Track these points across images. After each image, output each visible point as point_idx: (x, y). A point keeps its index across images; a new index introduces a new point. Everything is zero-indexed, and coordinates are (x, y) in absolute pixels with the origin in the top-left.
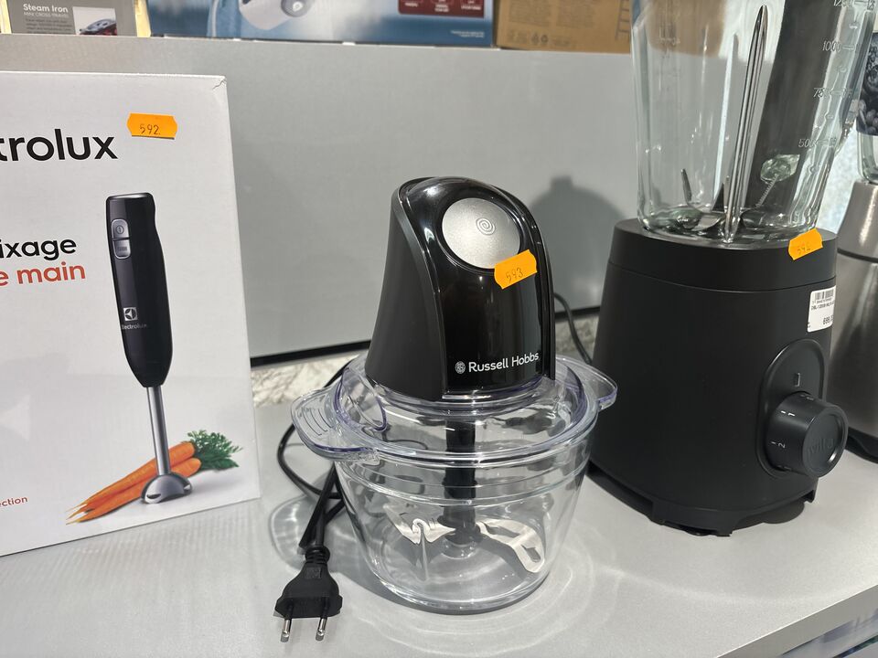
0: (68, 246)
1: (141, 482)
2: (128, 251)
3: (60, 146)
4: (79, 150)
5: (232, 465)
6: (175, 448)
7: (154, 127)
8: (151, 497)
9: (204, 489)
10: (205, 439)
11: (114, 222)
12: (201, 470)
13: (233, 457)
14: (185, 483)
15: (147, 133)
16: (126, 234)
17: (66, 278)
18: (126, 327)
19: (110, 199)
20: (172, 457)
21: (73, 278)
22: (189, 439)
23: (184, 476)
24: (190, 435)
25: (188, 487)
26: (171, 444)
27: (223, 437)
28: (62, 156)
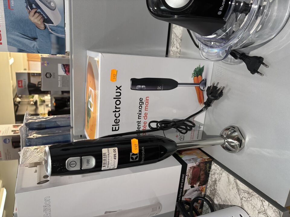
0: (141, 100)
1: (199, 90)
2: (144, 86)
3: (118, 98)
4: (119, 94)
5: (203, 67)
6: (194, 81)
7: (114, 76)
8: (204, 88)
9: (206, 76)
10: (194, 73)
11: (137, 89)
12: (201, 76)
13: (201, 67)
14: (203, 80)
15: (115, 77)
16: (140, 86)
17: (148, 101)
18: (162, 89)
19: (131, 89)
20: (196, 82)
21: (148, 99)
22: (193, 78)
23: (202, 80)
24: (192, 77)
25: (205, 80)
26: (193, 82)
27: (195, 69)
28: (120, 98)
